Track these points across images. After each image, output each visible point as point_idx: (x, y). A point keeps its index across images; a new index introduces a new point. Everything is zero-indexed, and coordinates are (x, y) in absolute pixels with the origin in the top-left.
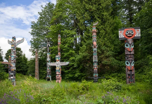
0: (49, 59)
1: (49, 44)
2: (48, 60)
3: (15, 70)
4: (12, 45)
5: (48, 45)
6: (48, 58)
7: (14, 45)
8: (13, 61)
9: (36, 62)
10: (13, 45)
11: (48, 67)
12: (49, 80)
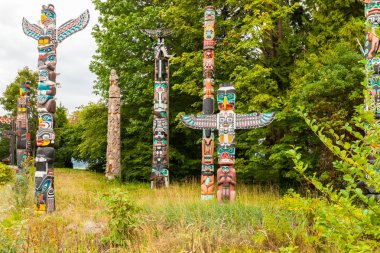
0: (161, 105)
1: (164, 49)
2: (160, 110)
3: (53, 142)
4: (43, 38)
5: (161, 52)
6: (160, 101)
7: (49, 38)
8: (43, 105)
9: (111, 117)
10: (46, 41)
11: (156, 136)
12: (159, 183)
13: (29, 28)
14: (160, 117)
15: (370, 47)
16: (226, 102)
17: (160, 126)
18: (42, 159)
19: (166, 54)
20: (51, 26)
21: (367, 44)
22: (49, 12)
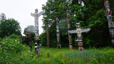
3: (38, 39)
6: (58, 30)
8: (36, 31)
9: (47, 34)
10: (36, 16)
11: (58, 37)
13: (32, 15)
14: (58, 33)
15: (108, 13)
16: (78, 26)
17: (58, 35)
18: (36, 43)
19: (58, 20)
20: (37, 13)
21: (107, 12)
22: (37, 10)
